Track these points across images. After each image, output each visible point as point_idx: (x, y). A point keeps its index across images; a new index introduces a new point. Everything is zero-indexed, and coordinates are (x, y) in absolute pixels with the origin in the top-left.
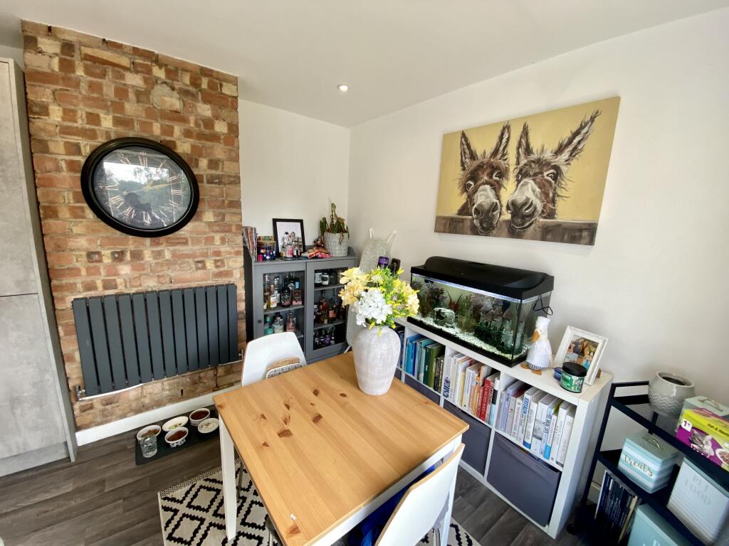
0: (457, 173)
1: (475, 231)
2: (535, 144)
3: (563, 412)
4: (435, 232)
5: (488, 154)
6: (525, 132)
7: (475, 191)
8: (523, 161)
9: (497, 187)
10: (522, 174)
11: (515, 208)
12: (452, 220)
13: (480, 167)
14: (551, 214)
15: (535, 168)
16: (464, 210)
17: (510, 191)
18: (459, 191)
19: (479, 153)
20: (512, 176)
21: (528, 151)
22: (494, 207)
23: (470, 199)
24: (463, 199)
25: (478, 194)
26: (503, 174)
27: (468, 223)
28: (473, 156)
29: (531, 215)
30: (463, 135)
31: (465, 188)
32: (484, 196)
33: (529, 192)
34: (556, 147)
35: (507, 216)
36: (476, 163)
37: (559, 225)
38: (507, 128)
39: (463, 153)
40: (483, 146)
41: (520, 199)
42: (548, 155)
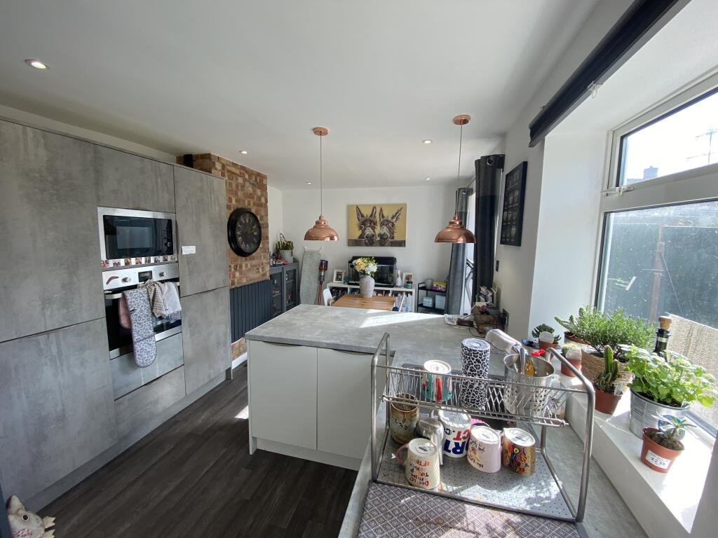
0: (355, 222)
1: (366, 245)
2: (385, 215)
3: (409, 295)
4: (348, 245)
5: (369, 216)
6: (381, 210)
7: (365, 229)
8: (382, 220)
9: (373, 228)
10: (382, 224)
11: (380, 235)
12: (356, 241)
13: (366, 220)
14: (393, 238)
15: (385, 223)
16: (361, 237)
17: (378, 230)
18: (357, 229)
19: (365, 215)
20: (378, 224)
21: (383, 216)
22: (373, 236)
23: (363, 232)
24: (360, 232)
25: (366, 231)
26: (375, 224)
27: (363, 242)
28: (362, 216)
29: (387, 238)
30: (357, 207)
31: (361, 228)
32: (369, 231)
33: (385, 230)
34: (391, 216)
35: (379, 239)
36: (364, 219)
37: (395, 241)
38: (374, 208)
39: (358, 214)
40: (367, 213)
41: (383, 233)
42: (390, 219)
